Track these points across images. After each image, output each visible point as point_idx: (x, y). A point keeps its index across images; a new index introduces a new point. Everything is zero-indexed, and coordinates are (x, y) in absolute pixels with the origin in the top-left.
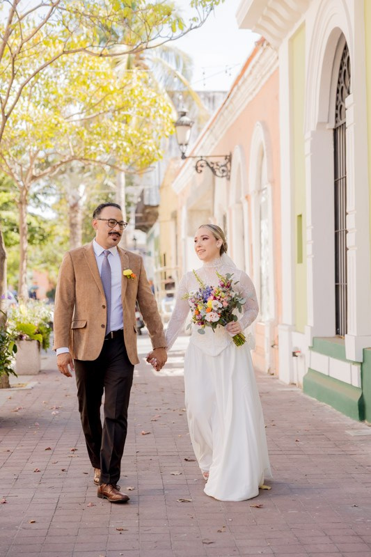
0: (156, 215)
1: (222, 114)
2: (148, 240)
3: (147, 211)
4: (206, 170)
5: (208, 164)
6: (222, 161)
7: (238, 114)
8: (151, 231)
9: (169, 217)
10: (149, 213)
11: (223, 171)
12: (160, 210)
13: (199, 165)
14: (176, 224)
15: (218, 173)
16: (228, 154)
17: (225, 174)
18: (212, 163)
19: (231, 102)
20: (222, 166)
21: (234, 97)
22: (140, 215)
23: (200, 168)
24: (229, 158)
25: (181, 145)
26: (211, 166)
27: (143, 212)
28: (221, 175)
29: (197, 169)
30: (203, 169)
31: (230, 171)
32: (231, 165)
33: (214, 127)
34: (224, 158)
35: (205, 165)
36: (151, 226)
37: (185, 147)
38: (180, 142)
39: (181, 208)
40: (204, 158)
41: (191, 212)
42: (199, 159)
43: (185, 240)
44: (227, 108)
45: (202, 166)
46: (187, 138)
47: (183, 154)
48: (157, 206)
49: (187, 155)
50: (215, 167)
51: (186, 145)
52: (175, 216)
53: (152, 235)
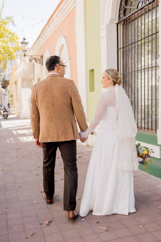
0: (8, 83)
1: (39, 40)
2: (6, 91)
3: (6, 82)
4: (33, 61)
5: (34, 59)
6: (40, 58)
7: (46, 39)
8: (7, 88)
9: (14, 83)
10: (6, 83)
11: (40, 61)
12: (10, 82)
13: (31, 58)
14: (16, 85)
15: (38, 62)
16: (41, 55)
17: (40, 62)
18: (36, 58)
19: (44, 34)
20: (40, 59)
21: (46, 30)
22: (3, 83)
23: (31, 60)
24: (42, 57)
25: (24, 51)
26: (35, 59)
27: (5, 82)
28: (39, 63)
29: (30, 60)
30: (32, 60)
31: (42, 62)
32: (42, 59)
33: (34, 47)
34: (40, 57)
35: (33, 59)
36: (7, 87)
37: (25, 52)
38: (23, 50)
39: (19, 79)
40: (32, 56)
41: (23, 80)
42: (31, 56)
43: (20, 89)
44: (41, 37)
45: (32, 59)
46: (26, 48)
47: (25, 54)
48: (9, 81)
49: (26, 55)
50: (37, 60)
51: (26, 51)
52: (16, 83)
53: (7, 89)
